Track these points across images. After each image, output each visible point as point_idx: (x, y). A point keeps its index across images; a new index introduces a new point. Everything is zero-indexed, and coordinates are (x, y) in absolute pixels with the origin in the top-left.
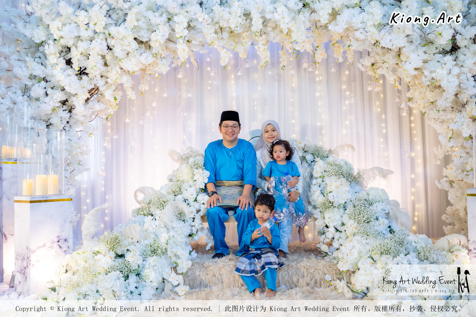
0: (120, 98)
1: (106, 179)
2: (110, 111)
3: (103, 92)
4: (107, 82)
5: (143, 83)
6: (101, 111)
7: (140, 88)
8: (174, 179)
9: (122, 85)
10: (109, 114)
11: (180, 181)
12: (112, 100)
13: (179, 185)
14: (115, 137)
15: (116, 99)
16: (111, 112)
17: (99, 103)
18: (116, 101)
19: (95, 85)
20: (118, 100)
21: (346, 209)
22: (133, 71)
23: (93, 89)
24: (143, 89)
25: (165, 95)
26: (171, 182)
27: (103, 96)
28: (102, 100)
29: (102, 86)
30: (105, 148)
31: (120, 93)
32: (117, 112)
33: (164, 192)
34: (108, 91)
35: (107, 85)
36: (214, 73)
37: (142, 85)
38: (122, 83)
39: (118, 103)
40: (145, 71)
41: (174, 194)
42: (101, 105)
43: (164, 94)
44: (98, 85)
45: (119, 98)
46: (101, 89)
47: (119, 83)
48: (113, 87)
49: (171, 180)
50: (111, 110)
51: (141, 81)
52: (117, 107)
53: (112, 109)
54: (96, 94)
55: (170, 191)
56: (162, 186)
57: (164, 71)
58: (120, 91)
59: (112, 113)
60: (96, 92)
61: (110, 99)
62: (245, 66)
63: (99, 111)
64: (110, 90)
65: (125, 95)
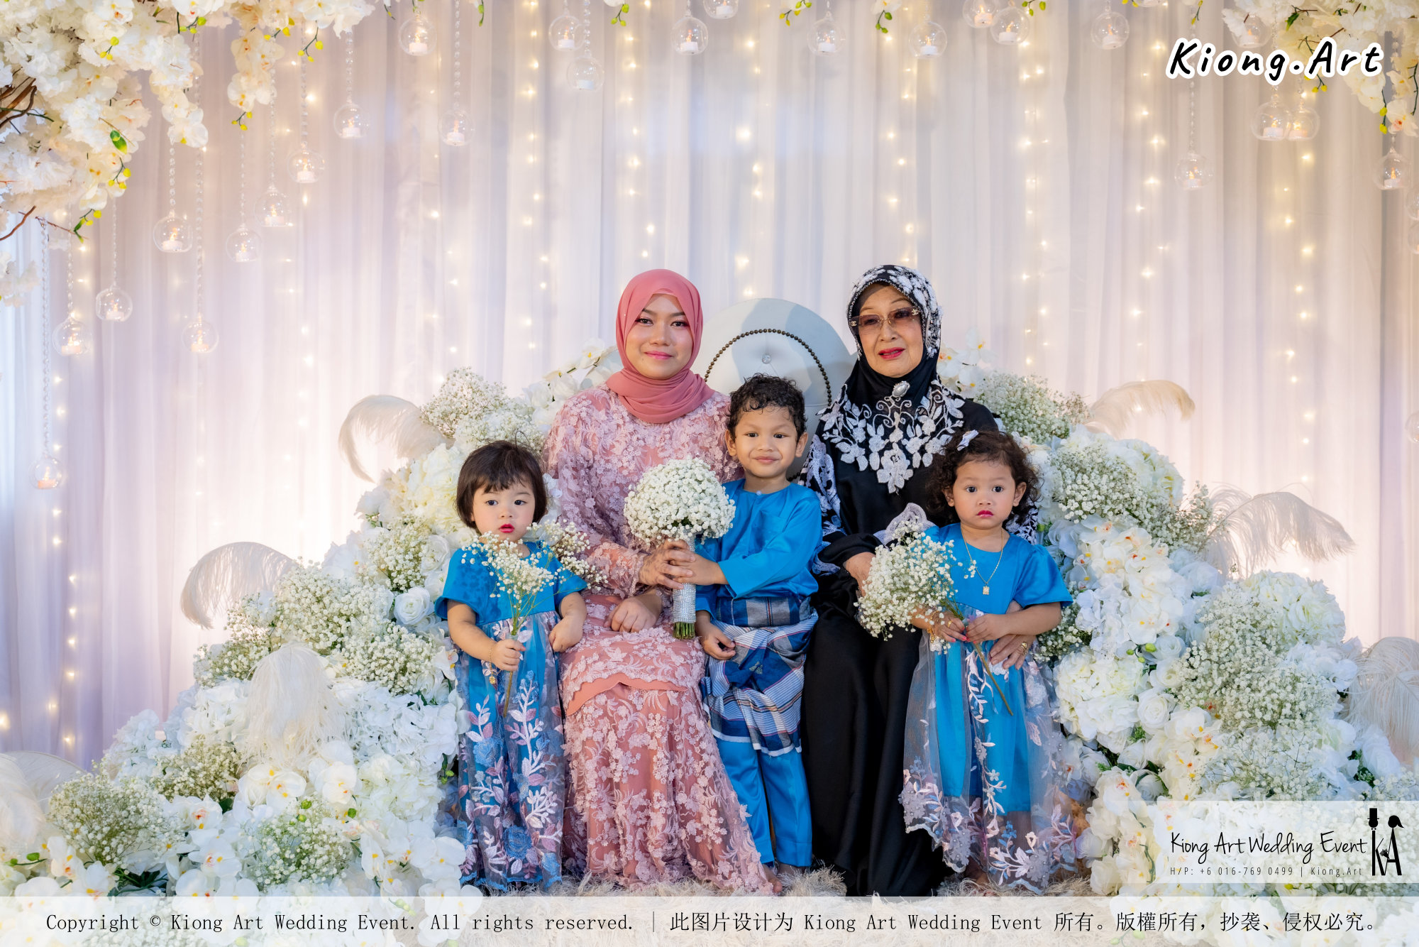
0: (141, 136)
1: (68, 498)
2: (90, 195)
3: (55, 107)
4: (75, 61)
5: (246, 73)
6: (49, 192)
7: (233, 96)
8: (390, 514)
9: (144, 76)
10: (84, 209)
11: (416, 525)
12: (100, 143)
13: (413, 544)
14: (114, 314)
15: (120, 143)
16: (95, 199)
17: (37, 159)
18: (120, 153)
19: (15, 73)
20: (132, 148)
21: (1153, 668)
22: (199, 13)
23: (9, 89)
24: (250, 100)
25: (350, 132)
26: (374, 524)
27: (56, 124)
28: (51, 143)
29: (48, 75)
30: (68, 364)
31: (141, 115)
32: (122, 202)
33: (342, 573)
34: (80, 102)
35: (73, 72)
36: (570, 38)
37: (243, 80)
38: (146, 68)
39: (127, 159)
40: (255, 18)
41: (388, 581)
42: (49, 166)
43: (347, 125)
44: (30, 70)
45: (133, 137)
46: (46, 88)
47: (135, 68)
48: (109, 84)
49: (375, 520)
50: (91, 192)
51: (240, 62)
52: (123, 178)
53: (101, 185)
54: (23, 112)
55: (373, 570)
56: (334, 546)
57: (340, 19)
58: (139, 107)
59: (101, 205)
60: (23, 105)
61: (90, 140)
62: (713, 9)
63: (41, 192)
64: (92, 99)
65: (159, 126)
